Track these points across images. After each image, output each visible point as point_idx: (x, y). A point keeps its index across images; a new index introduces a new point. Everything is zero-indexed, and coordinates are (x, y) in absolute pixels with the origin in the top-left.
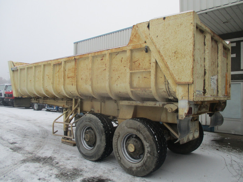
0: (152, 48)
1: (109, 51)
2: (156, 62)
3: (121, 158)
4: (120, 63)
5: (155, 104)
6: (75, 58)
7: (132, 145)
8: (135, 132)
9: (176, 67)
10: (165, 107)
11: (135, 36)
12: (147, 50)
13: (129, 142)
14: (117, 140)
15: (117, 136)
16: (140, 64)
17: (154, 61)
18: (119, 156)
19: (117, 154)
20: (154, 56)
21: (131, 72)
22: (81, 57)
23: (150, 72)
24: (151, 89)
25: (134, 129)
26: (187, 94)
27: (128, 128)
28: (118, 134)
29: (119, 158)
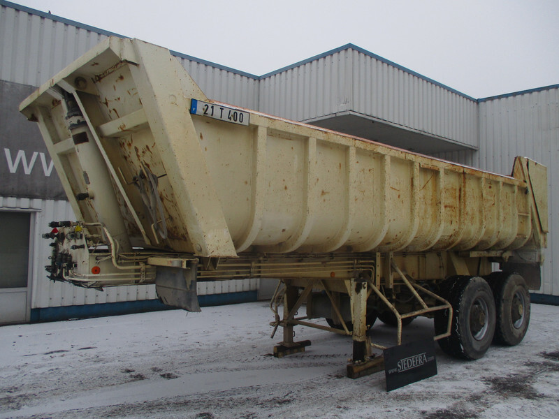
0: (530, 190)
4: (506, 199)
6: (464, 171)
12: (527, 191)
14: (510, 305)
15: (510, 301)
20: (531, 200)
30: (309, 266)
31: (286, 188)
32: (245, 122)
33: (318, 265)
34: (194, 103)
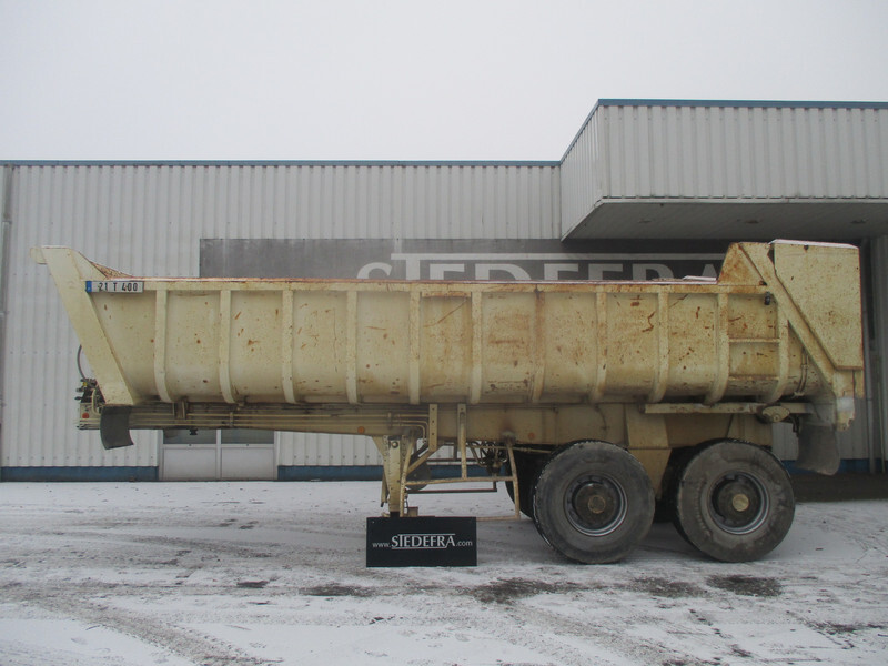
0: (780, 297)
1: (669, 287)
2: (790, 326)
3: (711, 532)
4: (695, 319)
5: (742, 409)
6: (536, 291)
7: (744, 497)
8: (745, 468)
9: (833, 339)
10: (764, 412)
11: (735, 266)
12: (768, 300)
13: (732, 491)
14: (700, 492)
15: (699, 485)
16: (745, 326)
17: (786, 324)
18: (708, 528)
19: (702, 524)
20: (786, 314)
21: (732, 341)
22: (565, 289)
23: (777, 345)
24: (777, 378)
25: (745, 460)
26: (851, 388)
27: (729, 461)
28: (702, 479)
29: (708, 532)
30: (322, 418)
31: (199, 342)
32: (140, 290)
33: (327, 418)
34: (89, 284)
